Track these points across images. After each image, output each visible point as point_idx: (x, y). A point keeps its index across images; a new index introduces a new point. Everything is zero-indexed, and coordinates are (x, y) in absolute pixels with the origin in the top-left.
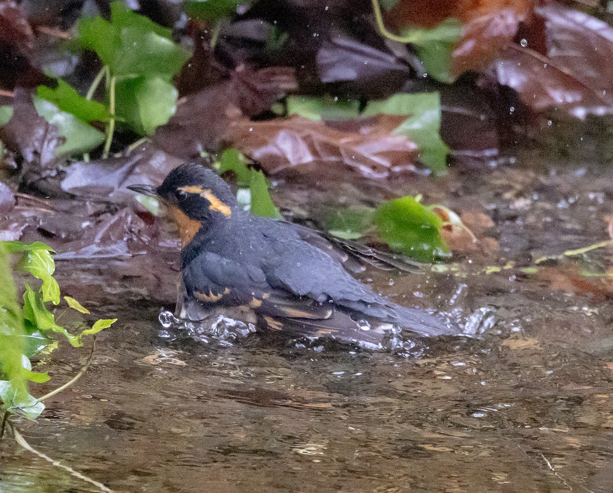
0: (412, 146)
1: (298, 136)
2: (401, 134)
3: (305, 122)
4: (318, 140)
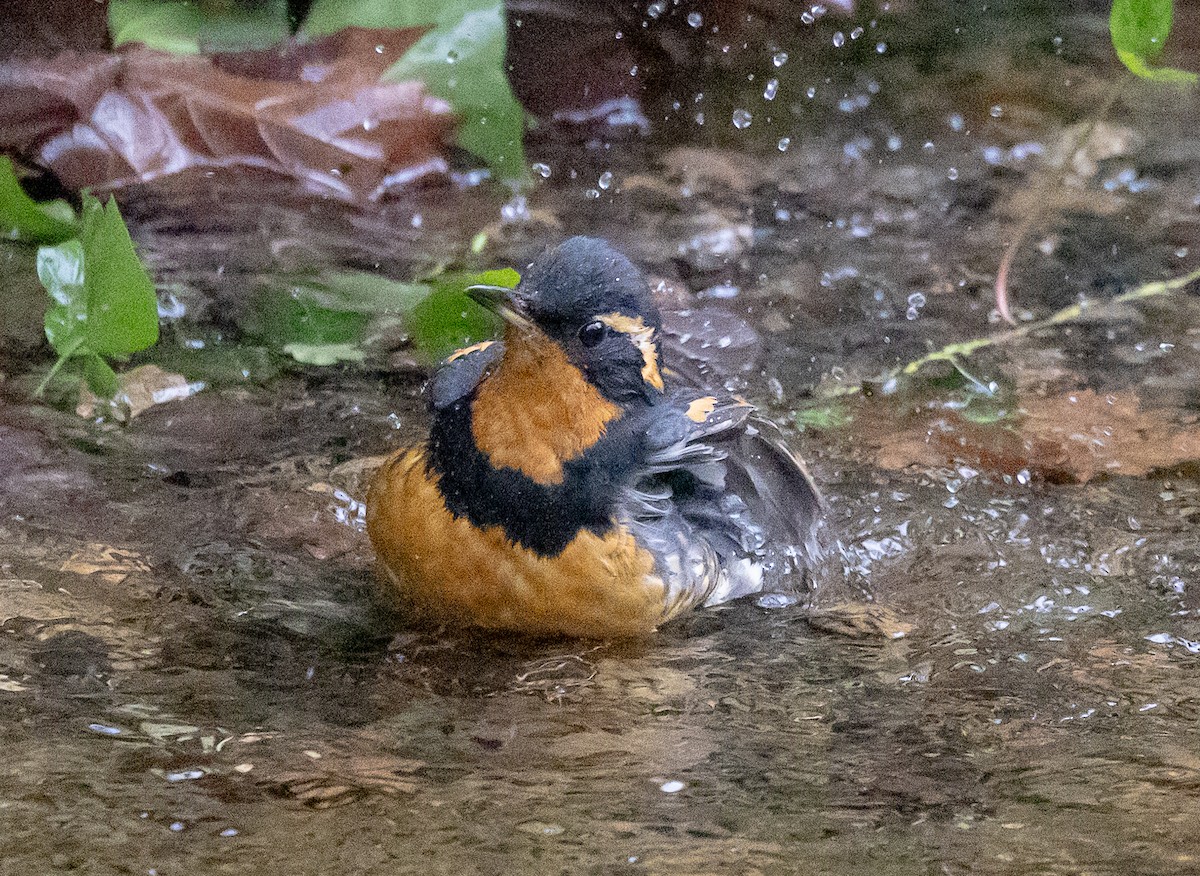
0: (439, 107)
1: (146, 98)
2: (406, 77)
3: (162, 62)
4: (198, 106)
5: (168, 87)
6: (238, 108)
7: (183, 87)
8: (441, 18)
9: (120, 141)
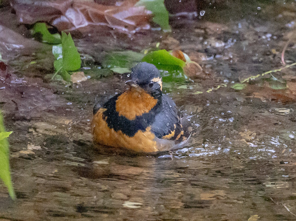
1: (78, 9)
3: (82, 1)
4: (91, 12)
5: (84, 7)
6: (100, 12)
7: (87, 7)
9: (72, 20)
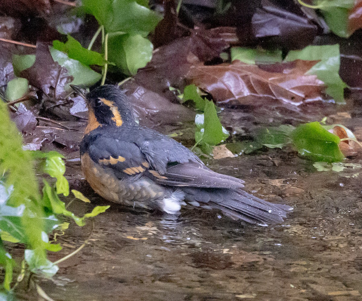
0: (320, 82)
1: (238, 75)
2: (312, 74)
3: (244, 66)
4: (253, 78)
5: (245, 73)
6: (264, 80)
7: (249, 73)
8: (322, 59)
9: (230, 87)
